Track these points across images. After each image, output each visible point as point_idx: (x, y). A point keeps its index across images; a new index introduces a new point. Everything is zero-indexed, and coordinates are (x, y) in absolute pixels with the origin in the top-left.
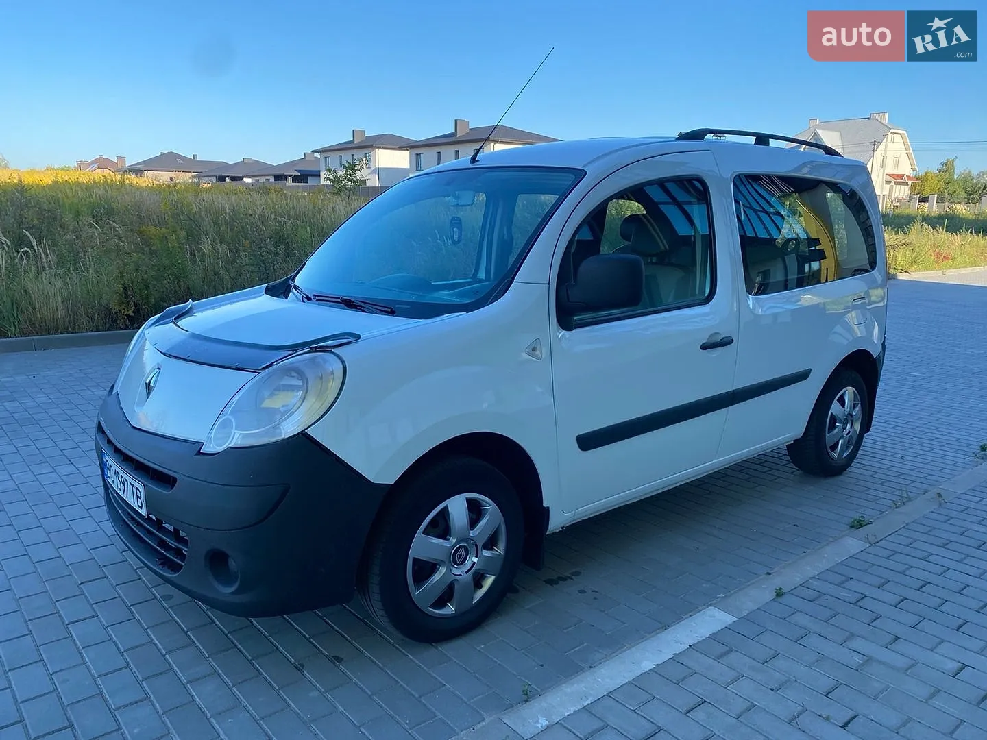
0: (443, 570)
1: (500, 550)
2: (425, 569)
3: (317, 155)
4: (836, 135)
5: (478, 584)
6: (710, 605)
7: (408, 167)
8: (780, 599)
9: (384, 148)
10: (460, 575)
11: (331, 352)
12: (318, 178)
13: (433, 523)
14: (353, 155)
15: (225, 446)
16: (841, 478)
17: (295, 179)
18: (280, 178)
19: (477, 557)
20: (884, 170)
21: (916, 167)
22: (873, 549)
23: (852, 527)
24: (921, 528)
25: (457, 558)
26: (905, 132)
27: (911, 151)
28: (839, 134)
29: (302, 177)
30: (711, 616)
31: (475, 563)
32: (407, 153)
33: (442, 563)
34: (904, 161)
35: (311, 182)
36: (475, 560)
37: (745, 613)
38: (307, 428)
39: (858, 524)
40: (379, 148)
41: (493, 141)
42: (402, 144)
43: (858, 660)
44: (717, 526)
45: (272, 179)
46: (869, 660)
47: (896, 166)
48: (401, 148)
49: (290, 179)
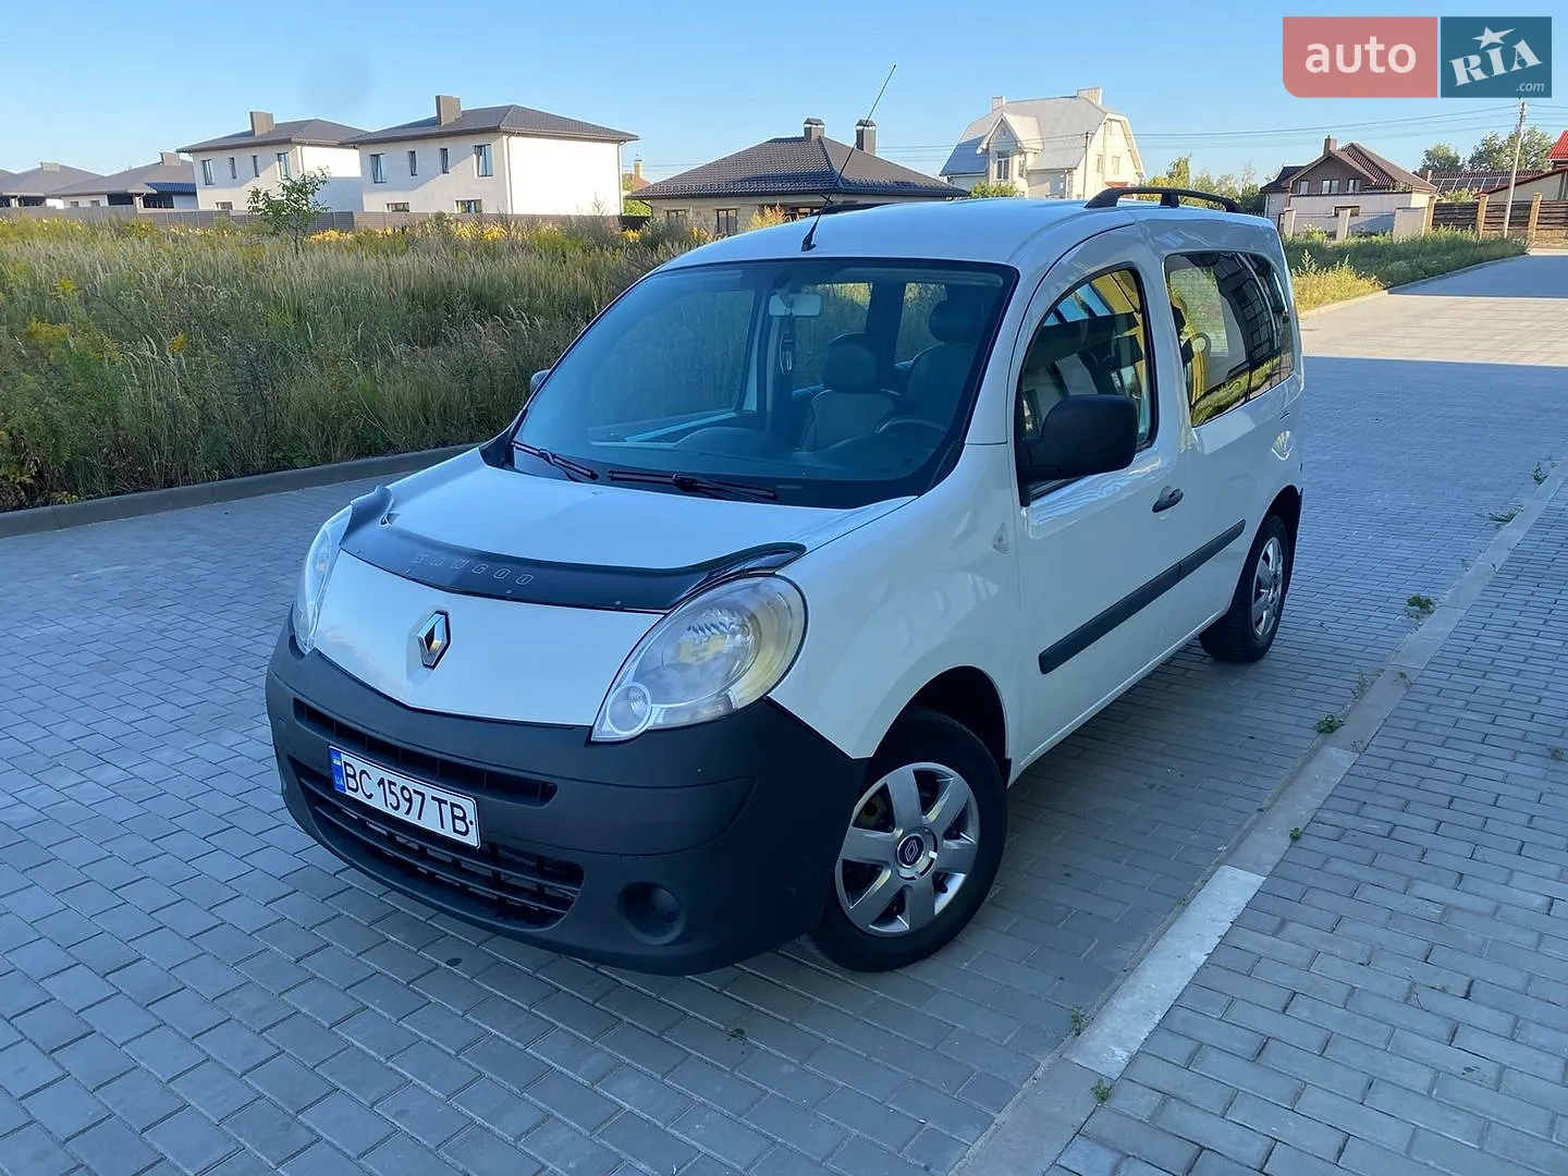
0: (886, 875)
1: (970, 838)
2: (861, 875)
3: (185, 157)
4: (1031, 122)
5: (940, 886)
6: (1219, 864)
7: (360, 175)
8: (1298, 844)
9: (310, 145)
10: (913, 878)
11: (773, 575)
12: (193, 198)
13: (869, 807)
14: (255, 157)
15: (638, 728)
16: (1264, 662)
17: (149, 201)
18: (121, 199)
19: (935, 851)
20: (1103, 177)
21: (1142, 170)
22: (1365, 760)
23: (1321, 731)
24: (1405, 724)
25: (905, 855)
26: (1126, 119)
27: (1135, 148)
28: (1034, 119)
29: (161, 197)
30: (1231, 878)
31: (933, 859)
32: (356, 152)
33: (885, 865)
34: (1126, 160)
35: (180, 206)
36: (933, 855)
37: (1270, 868)
38: (770, 691)
39: (1329, 728)
40: (303, 144)
41: (506, 133)
42: (343, 139)
43: (1435, 911)
44: (1156, 751)
45: (104, 202)
46: (1447, 909)
47: (1117, 171)
48: (342, 145)
49: (139, 202)
